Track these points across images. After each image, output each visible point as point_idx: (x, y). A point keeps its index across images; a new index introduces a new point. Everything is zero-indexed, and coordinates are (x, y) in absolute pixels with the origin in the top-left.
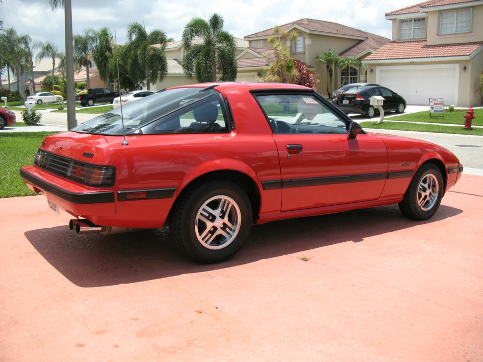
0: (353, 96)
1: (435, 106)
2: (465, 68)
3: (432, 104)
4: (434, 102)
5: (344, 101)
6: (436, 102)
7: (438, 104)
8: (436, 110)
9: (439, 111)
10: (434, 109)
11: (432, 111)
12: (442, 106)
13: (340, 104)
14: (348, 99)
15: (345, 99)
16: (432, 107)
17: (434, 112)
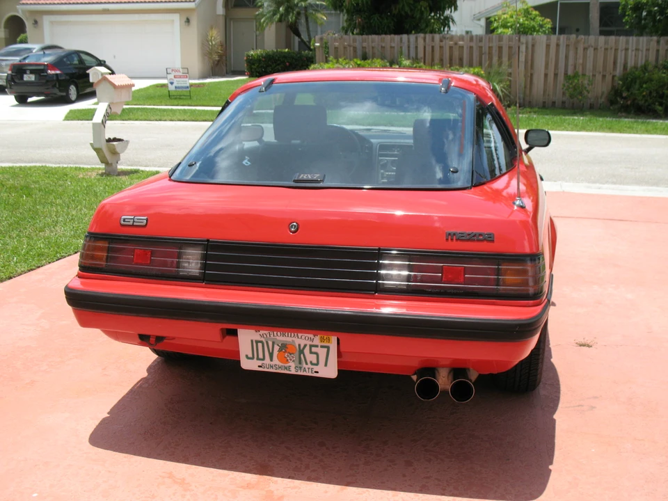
0: (42, 68)
1: (175, 81)
2: (188, 21)
3: (171, 76)
4: (174, 73)
5: (25, 76)
6: (177, 74)
7: (180, 77)
8: (177, 85)
9: (182, 87)
10: (175, 84)
11: (172, 88)
12: (187, 79)
13: (17, 81)
14: (32, 72)
15: (28, 72)
16: (172, 81)
17: (174, 89)
